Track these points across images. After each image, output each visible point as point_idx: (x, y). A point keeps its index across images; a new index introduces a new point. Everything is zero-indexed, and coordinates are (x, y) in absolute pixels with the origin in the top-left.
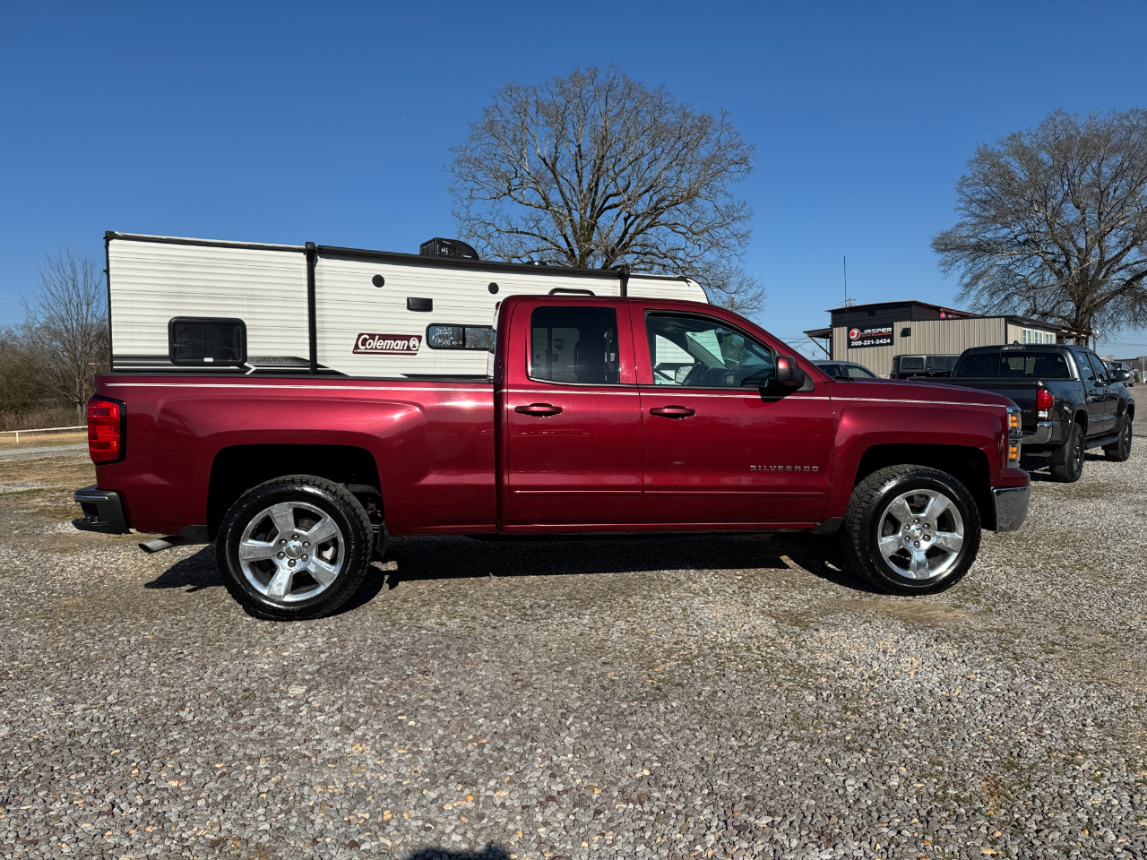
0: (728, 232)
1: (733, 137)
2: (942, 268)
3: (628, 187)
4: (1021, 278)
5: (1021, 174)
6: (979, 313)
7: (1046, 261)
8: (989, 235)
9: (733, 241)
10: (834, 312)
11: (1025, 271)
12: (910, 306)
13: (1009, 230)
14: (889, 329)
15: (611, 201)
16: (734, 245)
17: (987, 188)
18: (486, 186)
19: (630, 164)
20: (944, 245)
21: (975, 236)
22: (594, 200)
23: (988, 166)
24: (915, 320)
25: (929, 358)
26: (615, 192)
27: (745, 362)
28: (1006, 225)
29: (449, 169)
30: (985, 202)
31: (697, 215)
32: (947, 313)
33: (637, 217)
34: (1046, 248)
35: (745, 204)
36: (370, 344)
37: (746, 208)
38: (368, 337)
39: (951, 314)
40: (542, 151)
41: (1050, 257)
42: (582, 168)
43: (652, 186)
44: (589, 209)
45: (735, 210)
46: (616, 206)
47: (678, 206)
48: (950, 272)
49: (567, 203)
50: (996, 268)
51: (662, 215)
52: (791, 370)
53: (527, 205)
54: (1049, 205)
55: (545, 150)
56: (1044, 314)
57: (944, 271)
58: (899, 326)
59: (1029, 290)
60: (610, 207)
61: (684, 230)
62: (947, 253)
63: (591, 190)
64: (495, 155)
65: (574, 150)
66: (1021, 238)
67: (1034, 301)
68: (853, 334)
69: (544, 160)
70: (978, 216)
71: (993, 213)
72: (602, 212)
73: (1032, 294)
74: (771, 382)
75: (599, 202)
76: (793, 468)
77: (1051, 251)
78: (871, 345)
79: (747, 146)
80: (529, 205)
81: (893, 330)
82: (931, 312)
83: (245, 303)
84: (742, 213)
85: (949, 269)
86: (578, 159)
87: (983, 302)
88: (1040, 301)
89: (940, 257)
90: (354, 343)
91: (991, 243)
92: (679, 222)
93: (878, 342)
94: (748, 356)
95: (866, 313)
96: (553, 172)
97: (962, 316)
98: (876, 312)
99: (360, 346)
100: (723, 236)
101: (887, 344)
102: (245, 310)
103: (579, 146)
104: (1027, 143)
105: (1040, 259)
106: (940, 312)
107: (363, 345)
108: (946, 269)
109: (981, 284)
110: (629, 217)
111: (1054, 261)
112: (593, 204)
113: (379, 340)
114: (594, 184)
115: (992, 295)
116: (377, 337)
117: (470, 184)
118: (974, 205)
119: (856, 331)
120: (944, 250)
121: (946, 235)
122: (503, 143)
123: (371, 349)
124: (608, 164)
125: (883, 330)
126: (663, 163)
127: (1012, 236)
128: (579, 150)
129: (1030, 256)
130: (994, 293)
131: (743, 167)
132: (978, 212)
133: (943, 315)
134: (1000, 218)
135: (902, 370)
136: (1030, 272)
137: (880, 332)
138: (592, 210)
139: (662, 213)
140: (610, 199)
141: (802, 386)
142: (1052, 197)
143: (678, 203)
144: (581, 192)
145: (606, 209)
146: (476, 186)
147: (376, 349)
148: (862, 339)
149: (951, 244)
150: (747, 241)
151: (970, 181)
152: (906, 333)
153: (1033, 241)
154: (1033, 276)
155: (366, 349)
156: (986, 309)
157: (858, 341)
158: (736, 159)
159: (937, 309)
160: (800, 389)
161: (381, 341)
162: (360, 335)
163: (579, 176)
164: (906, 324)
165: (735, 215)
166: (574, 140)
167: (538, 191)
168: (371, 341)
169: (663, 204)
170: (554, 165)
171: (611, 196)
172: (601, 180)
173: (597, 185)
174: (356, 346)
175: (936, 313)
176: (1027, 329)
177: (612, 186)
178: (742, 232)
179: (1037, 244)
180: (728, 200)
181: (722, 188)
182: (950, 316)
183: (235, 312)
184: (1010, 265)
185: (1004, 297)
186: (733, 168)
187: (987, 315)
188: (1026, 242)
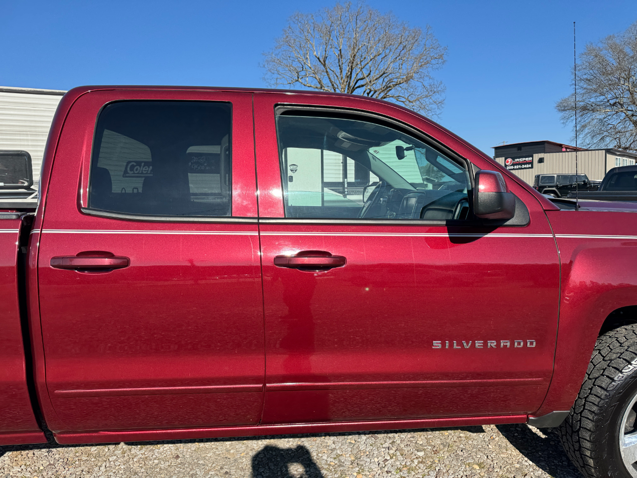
0: (431, 101)
1: (434, 43)
2: (562, 121)
3: (369, 74)
4: (611, 126)
5: (612, 61)
6: (585, 148)
7: (627, 115)
8: (593, 100)
9: (434, 106)
10: (496, 148)
11: (614, 121)
12: (544, 144)
13: (604, 97)
14: (531, 159)
15: (360, 83)
16: (435, 109)
17: (591, 71)
18: (285, 76)
19: (371, 60)
20: (563, 108)
21: (583, 101)
22: (349, 83)
23: (592, 57)
24: (547, 153)
25: (558, 176)
26: (362, 77)
27: (441, 180)
28: (602, 94)
29: (261, 65)
30: (589, 80)
31: (412, 90)
32: (566, 148)
33: (375, 92)
34: (627, 107)
35: (441, 83)
36: (137, 170)
37: (442, 85)
38: (135, 164)
39: (569, 148)
40: (317, 53)
41: (630, 113)
42: (342, 64)
43: (384, 73)
44: (346, 89)
45: (435, 87)
46: (363, 86)
47: (400, 85)
48: (567, 123)
49: (333, 85)
50: (596, 120)
51: (391, 91)
52: (500, 195)
53: (309, 86)
54: (631, 80)
55: (319, 53)
56: (626, 148)
57: (563, 123)
58: (537, 157)
59: (617, 133)
60: (359, 87)
61: (404, 100)
62: (565, 112)
63: (348, 77)
64: (290, 57)
65: (337, 53)
66: (612, 102)
67: (619, 140)
68: (508, 162)
69: (318, 59)
70: (585, 89)
71: (594, 86)
72: (354, 90)
73: (618, 136)
74: (464, 210)
75: (352, 84)
76: (498, 344)
77: (631, 109)
78: (519, 169)
79: (442, 48)
80: (310, 87)
81: (533, 159)
82: (557, 148)
83: (29, 138)
84: (439, 89)
85: (567, 122)
86: (340, 58)
87: (587, 141)
88: (623, 140)
89: (561, 114)
90: (123, 169)
91: (593, 105)
92: (401, 95)
93: (523, 166)
94: (443, 177)
95: (516, 149)
96: (324, 65)
97: (576, 150)
98: (523, 148)
99: (129, 171)
100: (428, 103)
101: (529, 168)
102: (30, 143)
103: (340, 50)
104: (618, 42)
105: (623, 114)
106: (562, 147)
107: (131, 170)
108: (565, 121)
109: (586, 130)
110: (370, 92)
111: (633, 115)
112: (349, 86)
113: (144, 166)
114: (349, 73)
115: (593, 137)
116: (143, 164)
117: (275, 76)
118: (583, 82)
119: (510, 160)
120: (564, 110)
121: (565, 100)
122: (294, 49)
123: (138, 173)
124: (357, 60)
125: (527, 159)
126: (390, 58)
127: (606, 100)
128: (341, 53)
129: (617, 112)
130: (594, 136)
131: (440, 61)
132: (585, 86)
133: (564, 149)
134: (599, 90)
135: (540, 184)
136: (618, 122)
137: (525, 161)
138: (348, 89)
139: (391, 90)
140: (359, 81)
141: (512, 217)
142: (633, 76)
143: (400, 84)
144: (342, 78)
145: (357, 88)
146: (279, 76)
147: (142, 173)
148: (513, 165)
149: (568, 106)
150: (443, 106)
151: (580, 67)
152: (541, 161)
153: (619, 103)
154: (619, 125)
155: (134, 173)
156: (589, 146)
157: (511, 166)
158: (435, 56)
159: (561, 145)
160: (508, 223)
161: (146, 167)
162: (129, 163)
163: (340, 69)
164: (541, 155)
165: (435, 90)
166: (338, 47)
167: (316, 78)
168: (138, 167)
169: (391, 84)
170: (324, 61)
171: (359, 80)
172: (354, 71)
173: (351, 74)
174: (126, 172)
175: (559, 148)
176: (618, 157)
177: (360, 74)
178: (440, 100)
179: (622, 105)
180: (431, 81)
181: (427, 74)
182: (568, 150)
183: (21, 145)
184: (604, 118)
185: (600, 138)
186: (433, 62)
187: (590, 149)
188: (614, 104)
